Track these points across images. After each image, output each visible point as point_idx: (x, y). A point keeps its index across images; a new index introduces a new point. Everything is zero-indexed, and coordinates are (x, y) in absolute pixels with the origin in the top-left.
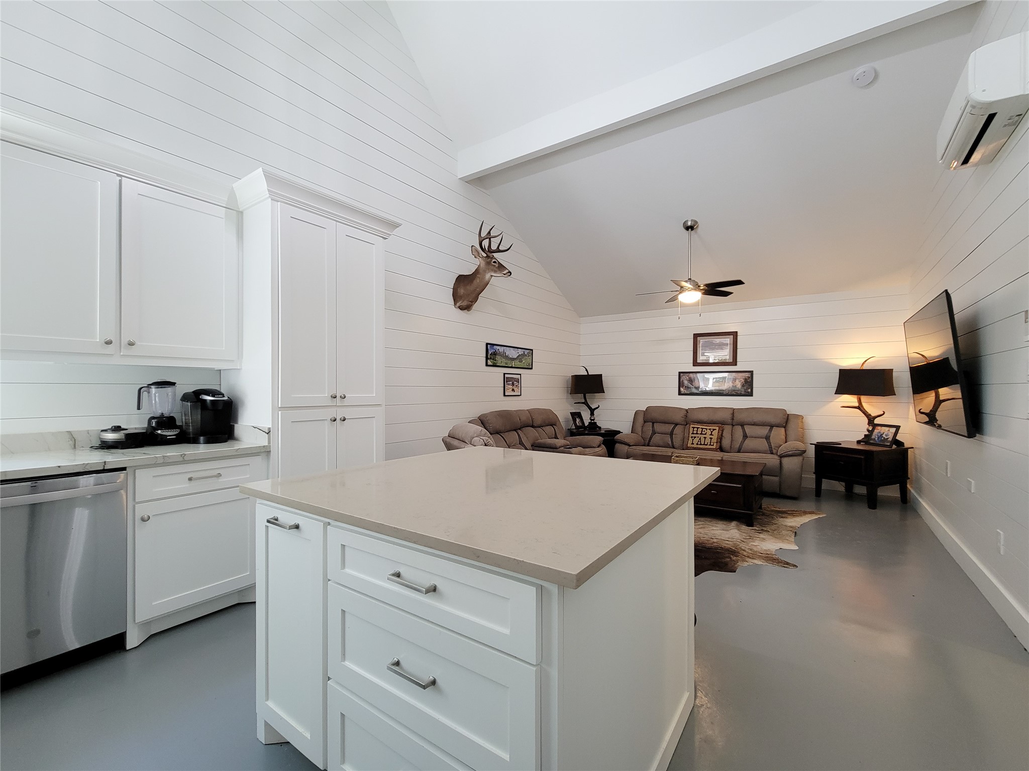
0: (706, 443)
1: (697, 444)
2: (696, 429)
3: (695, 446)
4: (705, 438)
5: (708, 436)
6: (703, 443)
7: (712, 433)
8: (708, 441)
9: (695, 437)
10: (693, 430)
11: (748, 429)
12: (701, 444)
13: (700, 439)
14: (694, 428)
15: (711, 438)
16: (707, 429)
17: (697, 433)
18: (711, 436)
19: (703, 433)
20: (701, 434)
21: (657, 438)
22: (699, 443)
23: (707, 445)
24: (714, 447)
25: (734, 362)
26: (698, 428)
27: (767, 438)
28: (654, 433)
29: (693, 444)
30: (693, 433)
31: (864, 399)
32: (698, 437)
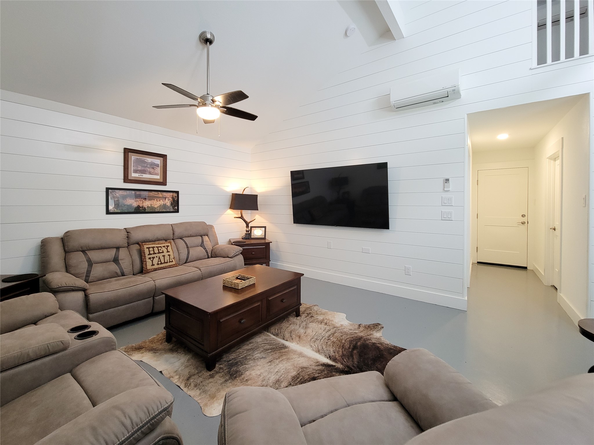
0: (166, 261)
1: (158, 264)
2: (151, 249)
3: (156, 266)
4: (164, 256)
5: (166, 253)
6: (163, 262)
7: (167, 250)
8: (167, 258)
9: (153, 258)
10: (149, 251)
11: (187, 241)
12: (161, 263)
13: (159, 258)
14: (149, 248)
15: (169, 255)
16: (161, 247)
17: (154, 253)
18: (168, 253)
19: (160, 251)
20: (159, 253)
22: (160, 262)
23: (167, 262)
24: (174, 263)
25: (164, 183)
26: (153, 248)
27: (202, 245)
28: (90, 263)
29: (153, 265)
30: (150, 254)
32: (157, 257)
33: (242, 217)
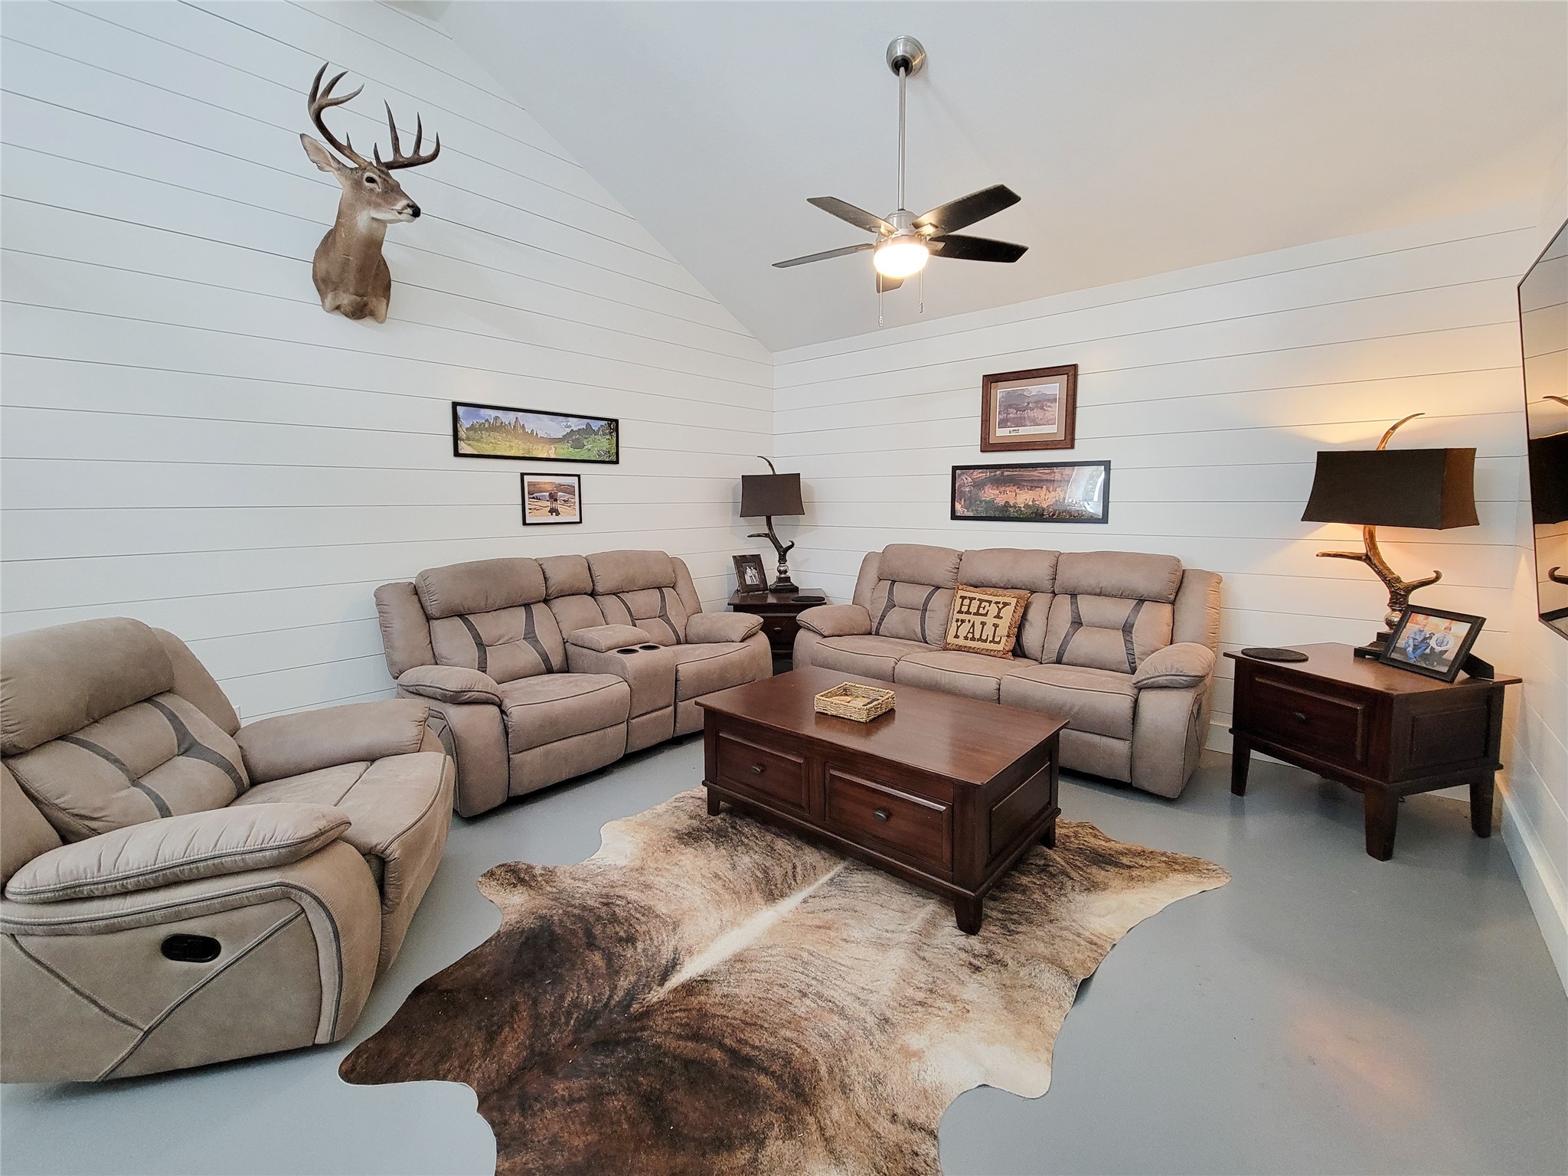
0: (984, 638)
1: (966, 638)
2: (966, 602)
3: (961, 642)
4: (983, 624)
5: (990, 620)
6: (977, 636)
7: (999, 613)
8: (989, 631)
9: (963, 621)
10: (962, 604)
11: (1086, 605)
12: (973, 639)
13: (973, 626)
14: (963, 598)
15: (996, 626)
16: (990, 602)
17: (968, 613)
18: (997, 621)
19: (981, 611)
20: (977, 614)
21: (894, 618)
22: (970, 635)
23: (985, 641)
24: (1000, 647)
25: (1069, 442)
26: (971, 599)
27: (1127, 629)
28: (891, 605)
29: (956, 636)
30: (960, 612)
31: (1381, 532)
32: (969, 621)
33: (1370, 558)
